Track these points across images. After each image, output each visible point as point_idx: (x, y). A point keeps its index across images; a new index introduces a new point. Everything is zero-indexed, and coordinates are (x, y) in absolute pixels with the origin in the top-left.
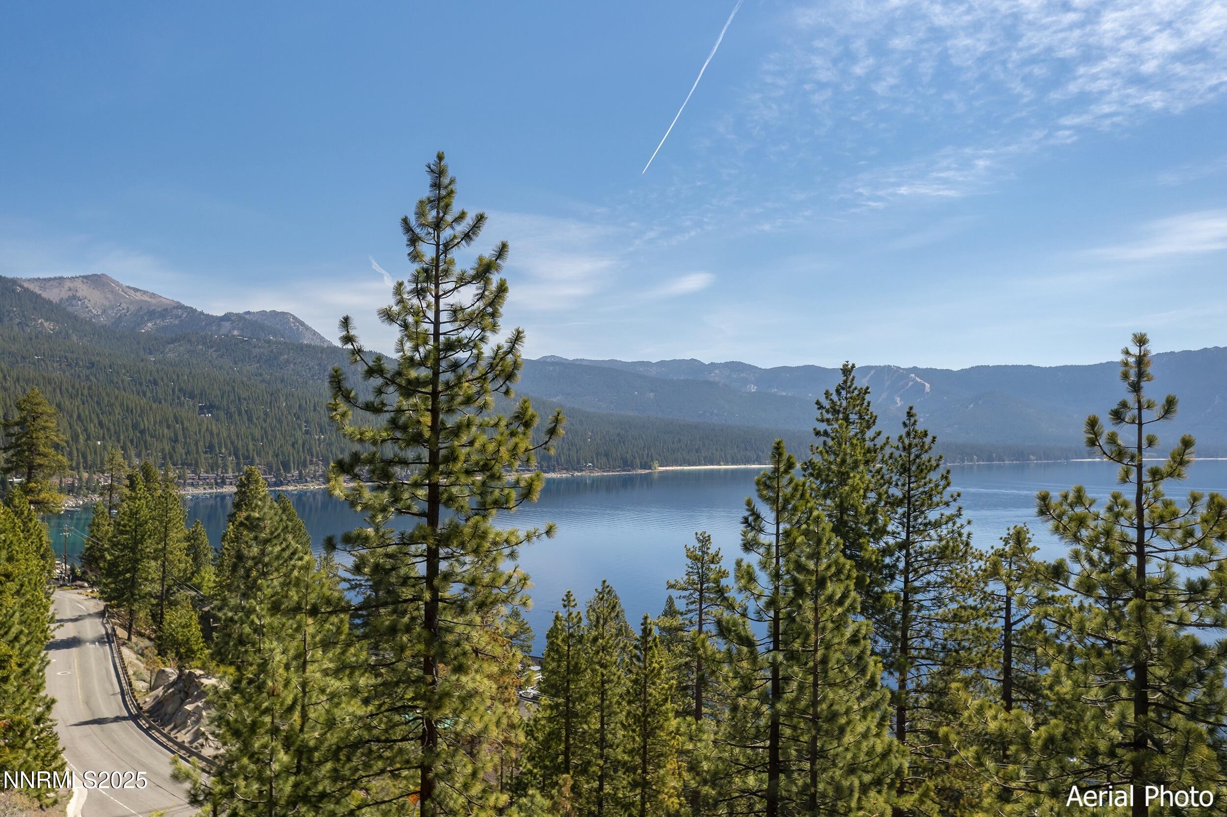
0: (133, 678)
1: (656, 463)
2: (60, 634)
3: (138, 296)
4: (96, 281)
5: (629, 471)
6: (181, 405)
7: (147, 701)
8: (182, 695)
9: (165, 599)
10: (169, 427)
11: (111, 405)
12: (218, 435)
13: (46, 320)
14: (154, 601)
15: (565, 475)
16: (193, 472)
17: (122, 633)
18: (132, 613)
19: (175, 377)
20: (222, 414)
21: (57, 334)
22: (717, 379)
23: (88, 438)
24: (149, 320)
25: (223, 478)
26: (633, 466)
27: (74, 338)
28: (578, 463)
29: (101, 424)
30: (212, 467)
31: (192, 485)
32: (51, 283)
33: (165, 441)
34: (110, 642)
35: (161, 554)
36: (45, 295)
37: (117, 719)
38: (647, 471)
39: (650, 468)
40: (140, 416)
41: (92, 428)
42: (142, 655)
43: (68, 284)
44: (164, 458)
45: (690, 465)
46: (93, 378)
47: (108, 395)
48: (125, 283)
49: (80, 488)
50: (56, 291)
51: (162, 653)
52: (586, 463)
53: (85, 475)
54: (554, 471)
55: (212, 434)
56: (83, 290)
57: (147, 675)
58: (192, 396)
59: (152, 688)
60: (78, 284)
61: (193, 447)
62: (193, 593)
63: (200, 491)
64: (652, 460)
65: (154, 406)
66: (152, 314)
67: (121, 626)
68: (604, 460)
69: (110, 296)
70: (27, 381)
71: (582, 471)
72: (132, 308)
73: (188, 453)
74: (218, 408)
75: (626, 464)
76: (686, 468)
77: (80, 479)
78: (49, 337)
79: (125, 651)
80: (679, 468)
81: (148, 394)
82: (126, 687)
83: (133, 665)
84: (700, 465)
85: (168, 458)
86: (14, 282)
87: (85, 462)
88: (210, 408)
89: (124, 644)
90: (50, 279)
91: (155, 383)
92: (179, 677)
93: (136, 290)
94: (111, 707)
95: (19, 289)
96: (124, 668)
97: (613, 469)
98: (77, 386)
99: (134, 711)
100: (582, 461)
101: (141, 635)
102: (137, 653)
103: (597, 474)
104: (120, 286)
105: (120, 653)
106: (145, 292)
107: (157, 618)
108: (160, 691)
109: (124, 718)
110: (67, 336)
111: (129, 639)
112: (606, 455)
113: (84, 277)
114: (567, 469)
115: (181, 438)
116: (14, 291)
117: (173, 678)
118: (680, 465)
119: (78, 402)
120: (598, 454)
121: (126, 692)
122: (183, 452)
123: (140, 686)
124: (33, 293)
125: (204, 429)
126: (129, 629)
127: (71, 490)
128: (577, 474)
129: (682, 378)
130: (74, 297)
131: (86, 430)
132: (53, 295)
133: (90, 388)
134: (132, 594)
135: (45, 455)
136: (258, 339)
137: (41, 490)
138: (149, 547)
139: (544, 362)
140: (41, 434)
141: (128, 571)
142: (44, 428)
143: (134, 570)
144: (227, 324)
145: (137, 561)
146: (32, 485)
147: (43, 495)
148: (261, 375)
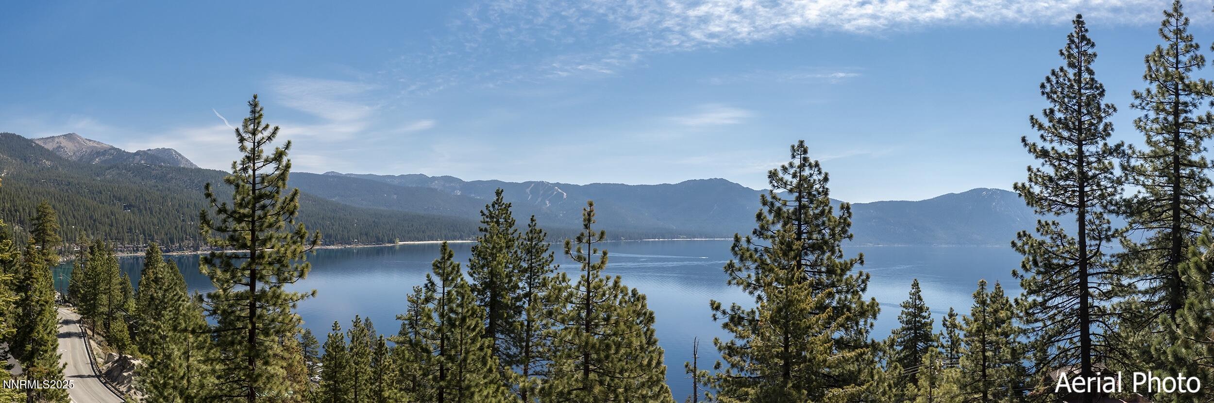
0: (96, 356)
3: (91, 144)
4: (71, 137)
5: (381, 244)
6: (114, 204)
7: (104, 369)
8: (121, 367)
9: (110, 317)
10: (108, 218)
11: (79, 206)
12: (134, 222)
13: (47, 160)
14: (105, 317)
15: (341, 247)
16: (121, 244)
17: (89, 332)
18: (94, 322)
19: (111, 189)
20: (136, 209)
21: (52, 167)
22: (436, 187)
23: (68, 224)
24: (97, 157)
25: (137, 247)
26: (383, 242)
27: (60, 169)
28: (349, 239)
29: (74, 216)
30: (131, 241)
31: (121, 251)
33: (106, 226)
34: (84, 337)
35: (108, 292)
36: (46, 147)
37: (89, 376)
38: (392, 245)
39: (394, 243)
40: (94, 211)
41: (69, 218)
42: (100, 344)
43: (57, 140)
44: (106, 236)
45: (419, 240)
46: (69, 191)
47: (77, 200)
48: (85, 137)
49: (65, 251)
50: (51, 144)
51: (110, 344)
52: (354, 239)
53: (67, 245)
55: (131, 222)
56: (65, 143)
57: (103, 355)
58: (120, 200)
59: (106, 363)
60: (62, 140)
61: (121, 230)
62: (125, 314)
63: (125, 255)
64: (397, 238)
65: (100, 206)
66: (98, 154)
67: (89, 328)
68: (365, 237)
69: (77, 145)
70: (39, 194)
71: (351, 244)
72: (88, 151)
73: (118, 232)
74: (134, 207)
75: (379, 240)
76: (416, 243)
77: (65, 247)
78: (49, 169)
79: (91, 340)
81: (97, 199)
82: (93, 361)
83: (96, 350)
85: (108, 236)
86: (31, 140)
87: (67, 238)
88: (129, 206)
89: (91, 338)
90: (48, 138)
91: (101, 193)
92: (120, 358)
93: (90, 141)
94: (87, 370)
95: (34, 145)
96: (92, 351)
97: (371, 243)
98: (62, 195)
99: (98, 373)
100: (351, 238)
101: (98, 334)
102: (97, 343)
103: (360, 246)
104: (82, 139)
105: (89, 342)
106: (95, 142)
107: (107, 326)
108: (110, 364)
109: (93, 376)
110: (57, 168)
111: (93, 336)
113: (66, 136)
114: (342, 243)
115: (114, 224)
117: (117, 358)
118: (413, 241)
119: (63, 204)
120: (361, 234)
121: (93, 363)
122: (116, 232)
123: (100, 361)
125: (126, 219)
126: (93, 331)
127: (60, 253)
128: (347, 246)
129: (413, 186)
130: (60, 147)
131: (67, 220)
132: (50, 146)
133: (68, 197)
134: (95, 312)
135: (50, 235)
136: (155, 165)
137: (48, 254)
138: (102, 287)
139: (326, 176)
140: (48, 224)
141: (92, 300)
142: (50, 221)
143: (95, 299)
144: (138, 157)
145: (96, 295)
146: (45, 251)
147: (50, 257)
148: (157, 186)
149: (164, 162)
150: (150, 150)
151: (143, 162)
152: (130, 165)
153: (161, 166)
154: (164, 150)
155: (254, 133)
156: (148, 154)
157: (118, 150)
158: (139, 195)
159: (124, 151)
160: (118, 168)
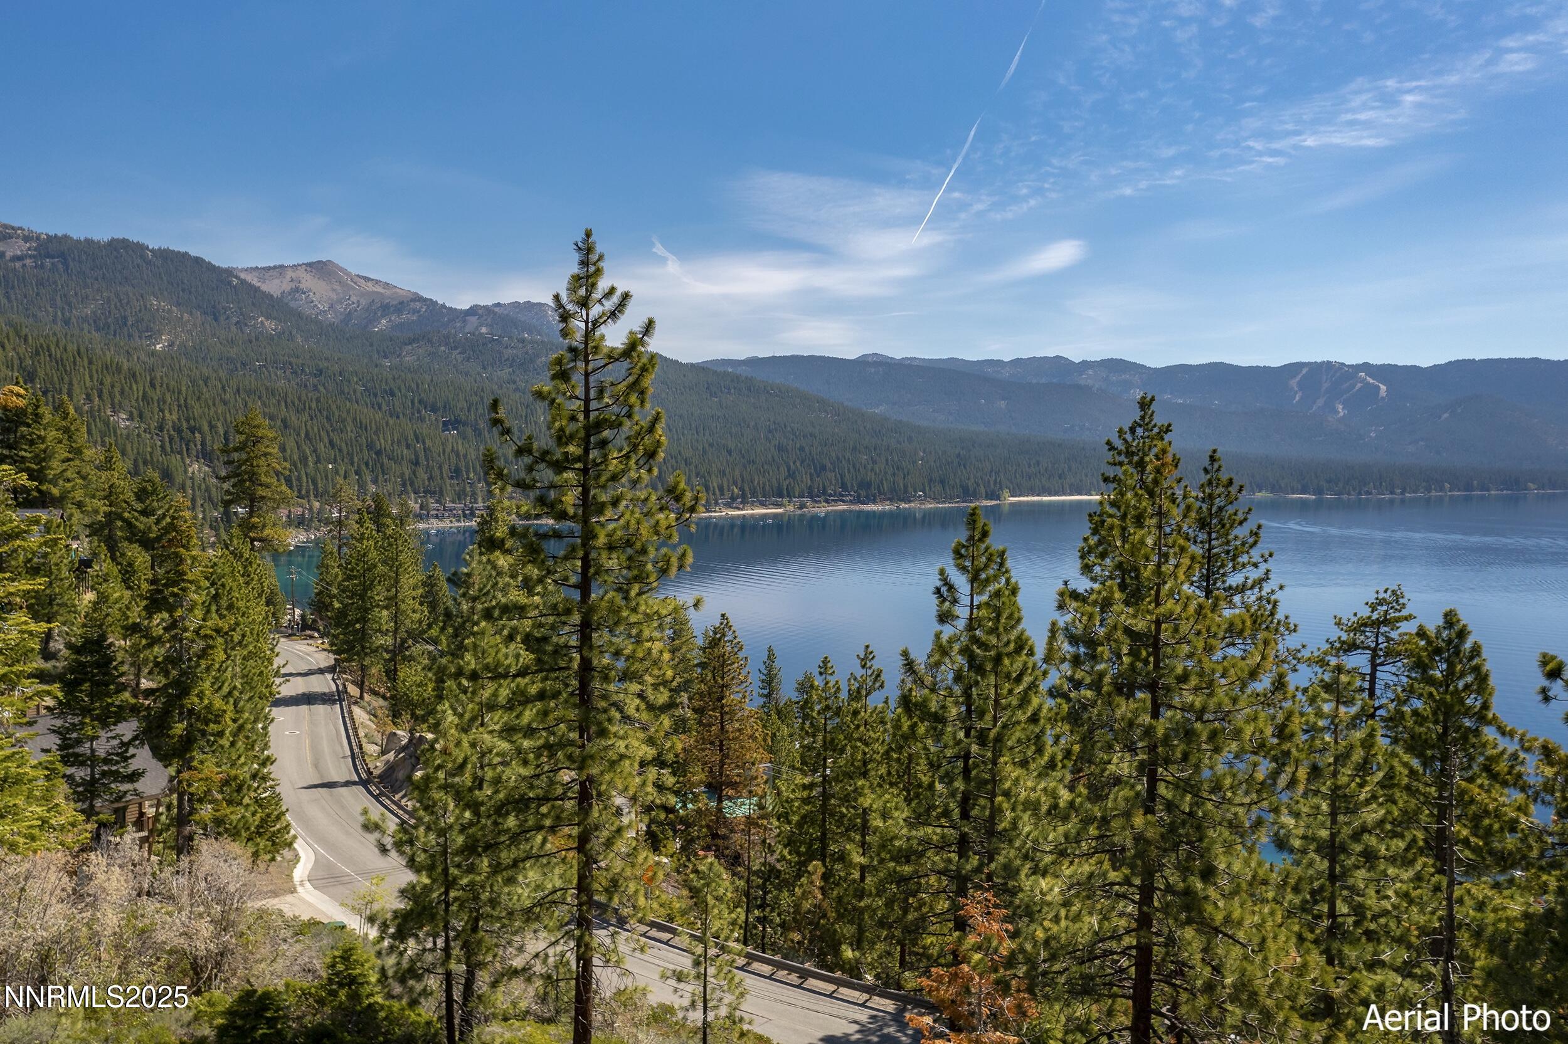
0: (364, 741)
1: (1006, 493)
2: (287, 690)
3: (370, 287)
4: (321, 269)
5: (971, 502)
6: (422, 419)
7: (378, 766)
8: (413, 760)
9: (398, 654)
10: (408, 447)
11: (343, 421)
12: (465, 456)
13: (267, 319)
14: (387, 656)
15: (888, 507)
16: (437, 502)
17: (353, 690)
18: (363, 668)
19: (414, 386)
20: (469, 431)
21: (280, 335)
22: (1090, 382)
23: (318, 461)
24: (383, 316)
25: (471, 509)
26: (975, 496)
27: (299, 340)
28: (906, 491)
29: (331, 442)
30: (460, 496)
31: (437, 517)
32: (271, 273)
33: (404, 463)
34: (341, 701)
35: (393, 602)
36: (264, 288)
37: (347, 784)
38: (994, 503)
39: (998, 498)
40: (376, 433)
41: (321, 447)
42: (375, 716)
43: (290, 274)
44: (404, 485)
45: (1050, 495)
46: (321, 389)
47: (338, 408)
48: (354, 271)
49: (311, 520)
50: (277, 281)
51: (395, 715)
52: (916, 492)
53: (317, 505)
54: (874, 502)
55: (458, 455)
56: (308, 281)
57: (378, 738)
58: (434, 410)
59: (384, 752)
60: (301, 273)
61: (436, 472)
62: (431, 648)
63: (446, 524)
64: (1001, 488)
65: (391, 422)
66: (386, 309)
67: (352, 682)
68: (938, 488)
69: (337, 287)
70: (249, 392)
71: (909, 501)
72: (363, 302)
73: (431, 478)
74: (465, 424)
75: (967, 493)
76: (1045, 498)
77: (311, 509)
78: (272, 338)
79: (356, 710)
80: (1036, 498)
81: (384, 407)
82: (356, 750)
83: (365, 726)
84: (1065, 494)
85: (408, 485)
86: (229, 272)
87: (316, 489)
88: (455, 423)
89: (356, 703)
90: (269, 269)
91: (392, 394)
92: (410, 740)
93: (367, 279)
94: (342, 771)
95: (235, 281)
96: (355, 729)
97: (950, 499)
98: (304, 398)
99: (364, 776)
100: (910, 489)
101: (375, 693)
102: (369, 713)
103: (930, 506)
104: (348, 274)
105: (351, 712)
106: (377, 282)
107: (391, 674)
108: (391, 756)
109: (354, 783)
110: (291, 338)
111: (362, 697)
112: (942, 482)
113: (309, 265)
114: (891, 500)
115: (423, 461)
116: (230, 283)
117: (405, 741)
118: (1038, 495)
119: (305, 417)
120: (931, 481)
121: (357, 756)
122: (426, 477)
123: (372, 749)
124: (251, 286)
125: (448, 449)
126: (361, 685)
127: (300, 522)
128: (903, 505)
129: (1043, 381)
130: (297, 290)
131: (315, 451)
132: (273, 287)
133: (318, 400)
134: (363, 648)
135: (267, 486)
136: (510, 338)
137: (264, 526)
138: (379, 594)
139: (863, 362)
140: (262, 462)
141: (357, 621)
142: (265, 455)
143: (364, 620)
144: (473, 319)
145: (366, 610)
146: (255, 520)
147: (266, 532)
148: (515, 382)
149: (530, 333)
150: (498, 305)
151: (484, 330)
152: (456, 335)
153: (523, 341)
154: (529, 305)
155: (584, 303)
156: (495, 313)
157: (432, 303)
158: (475, 399)
159: (443, 306)
160: (430, 341)
